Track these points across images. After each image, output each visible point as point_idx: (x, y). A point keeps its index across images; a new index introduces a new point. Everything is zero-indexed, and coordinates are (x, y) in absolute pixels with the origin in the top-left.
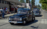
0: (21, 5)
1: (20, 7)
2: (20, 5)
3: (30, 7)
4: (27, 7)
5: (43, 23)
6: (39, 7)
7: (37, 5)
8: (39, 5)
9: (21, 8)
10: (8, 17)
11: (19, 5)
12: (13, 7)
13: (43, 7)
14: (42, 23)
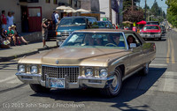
0: (74, 3)
1: (70, 14)
2: (70, 5)
3: (114, 13)
4: (102, 16)
5: (169, 90)
6: (156, 15)
7: (147, 7)
8: (156, 4)
9: (73, 17)
10: (14, 57)
11: (63, 4)
12: (39, 15)
13: (174, 17)
14: (164, 90)
